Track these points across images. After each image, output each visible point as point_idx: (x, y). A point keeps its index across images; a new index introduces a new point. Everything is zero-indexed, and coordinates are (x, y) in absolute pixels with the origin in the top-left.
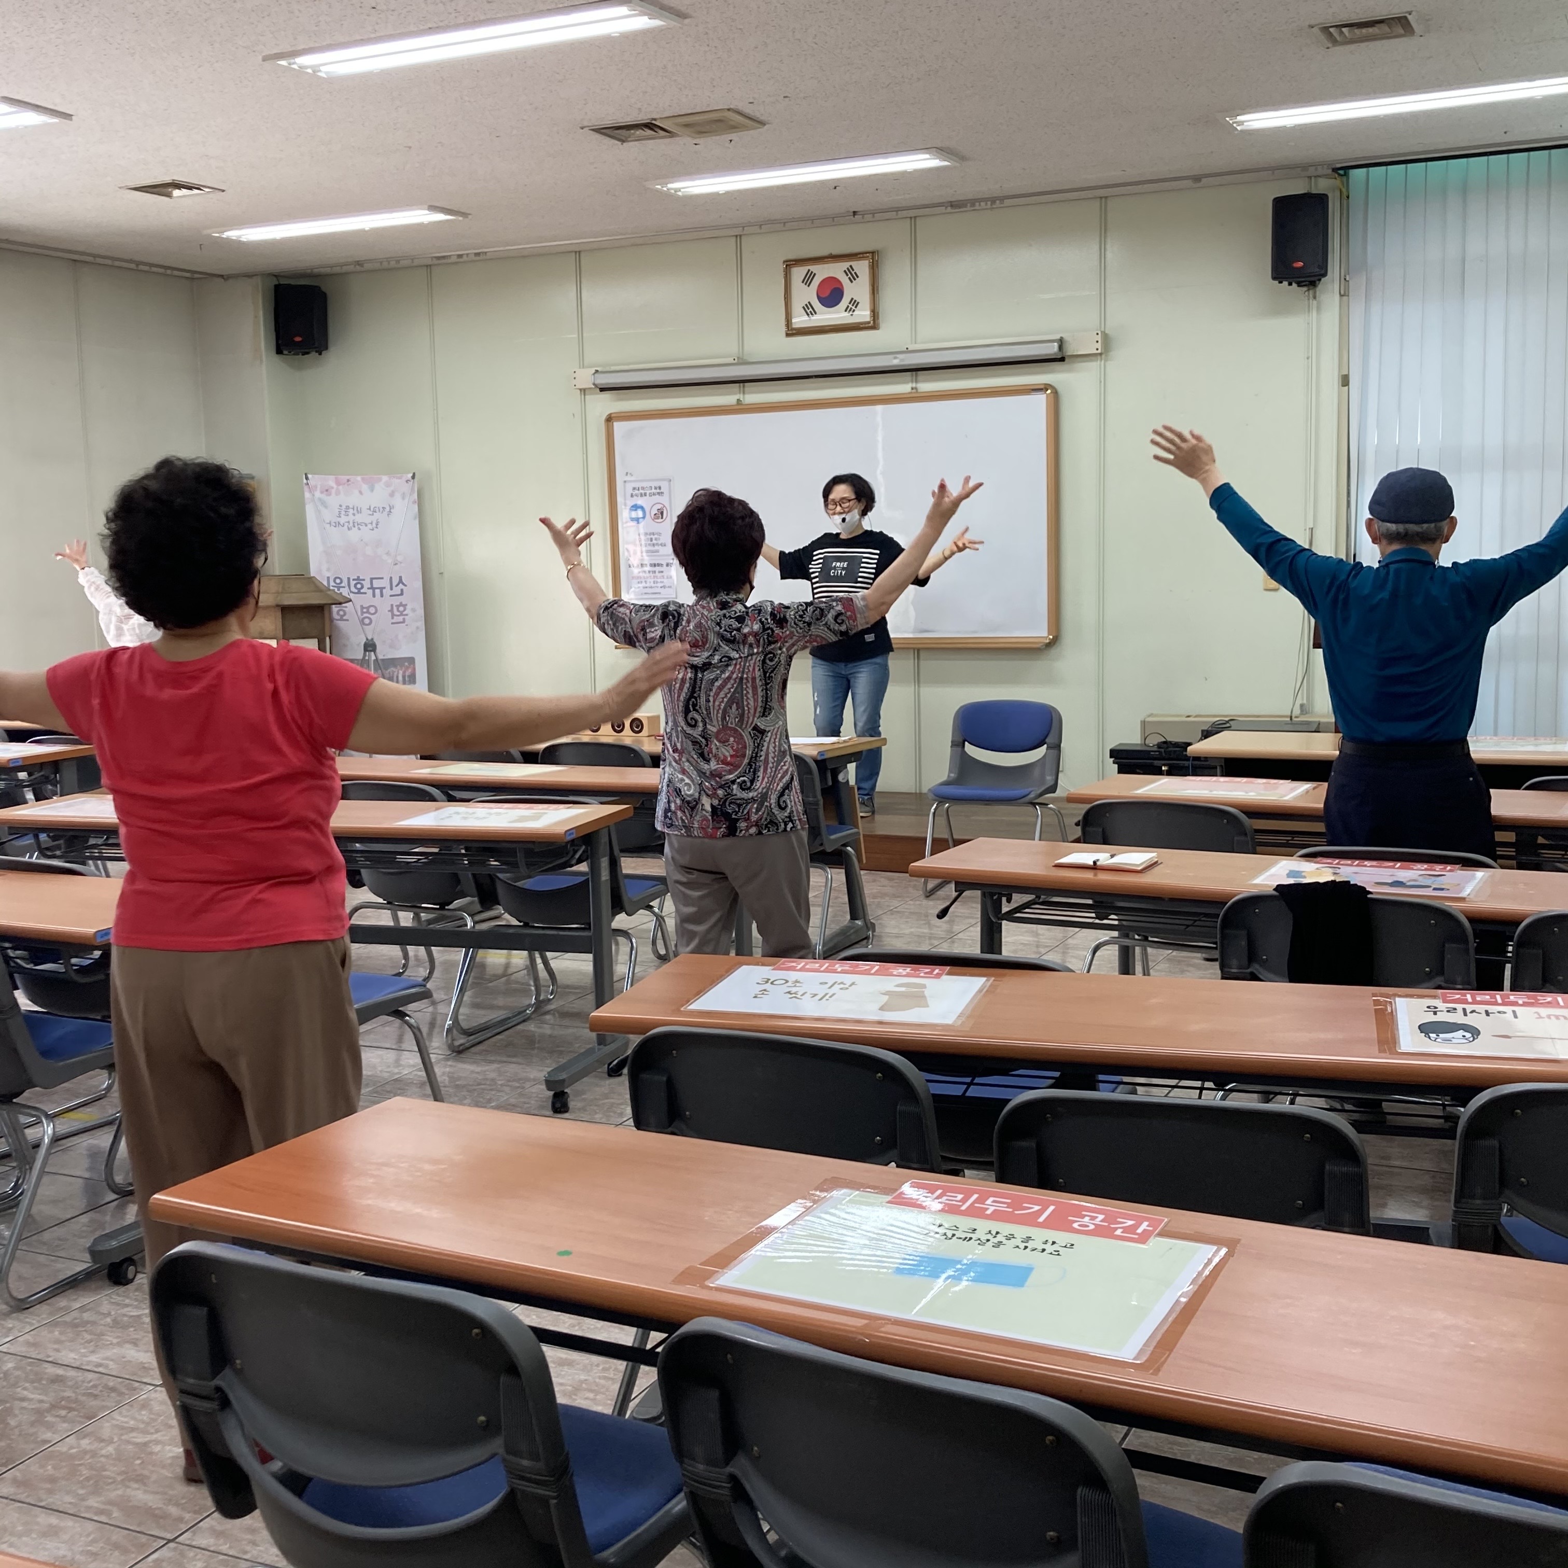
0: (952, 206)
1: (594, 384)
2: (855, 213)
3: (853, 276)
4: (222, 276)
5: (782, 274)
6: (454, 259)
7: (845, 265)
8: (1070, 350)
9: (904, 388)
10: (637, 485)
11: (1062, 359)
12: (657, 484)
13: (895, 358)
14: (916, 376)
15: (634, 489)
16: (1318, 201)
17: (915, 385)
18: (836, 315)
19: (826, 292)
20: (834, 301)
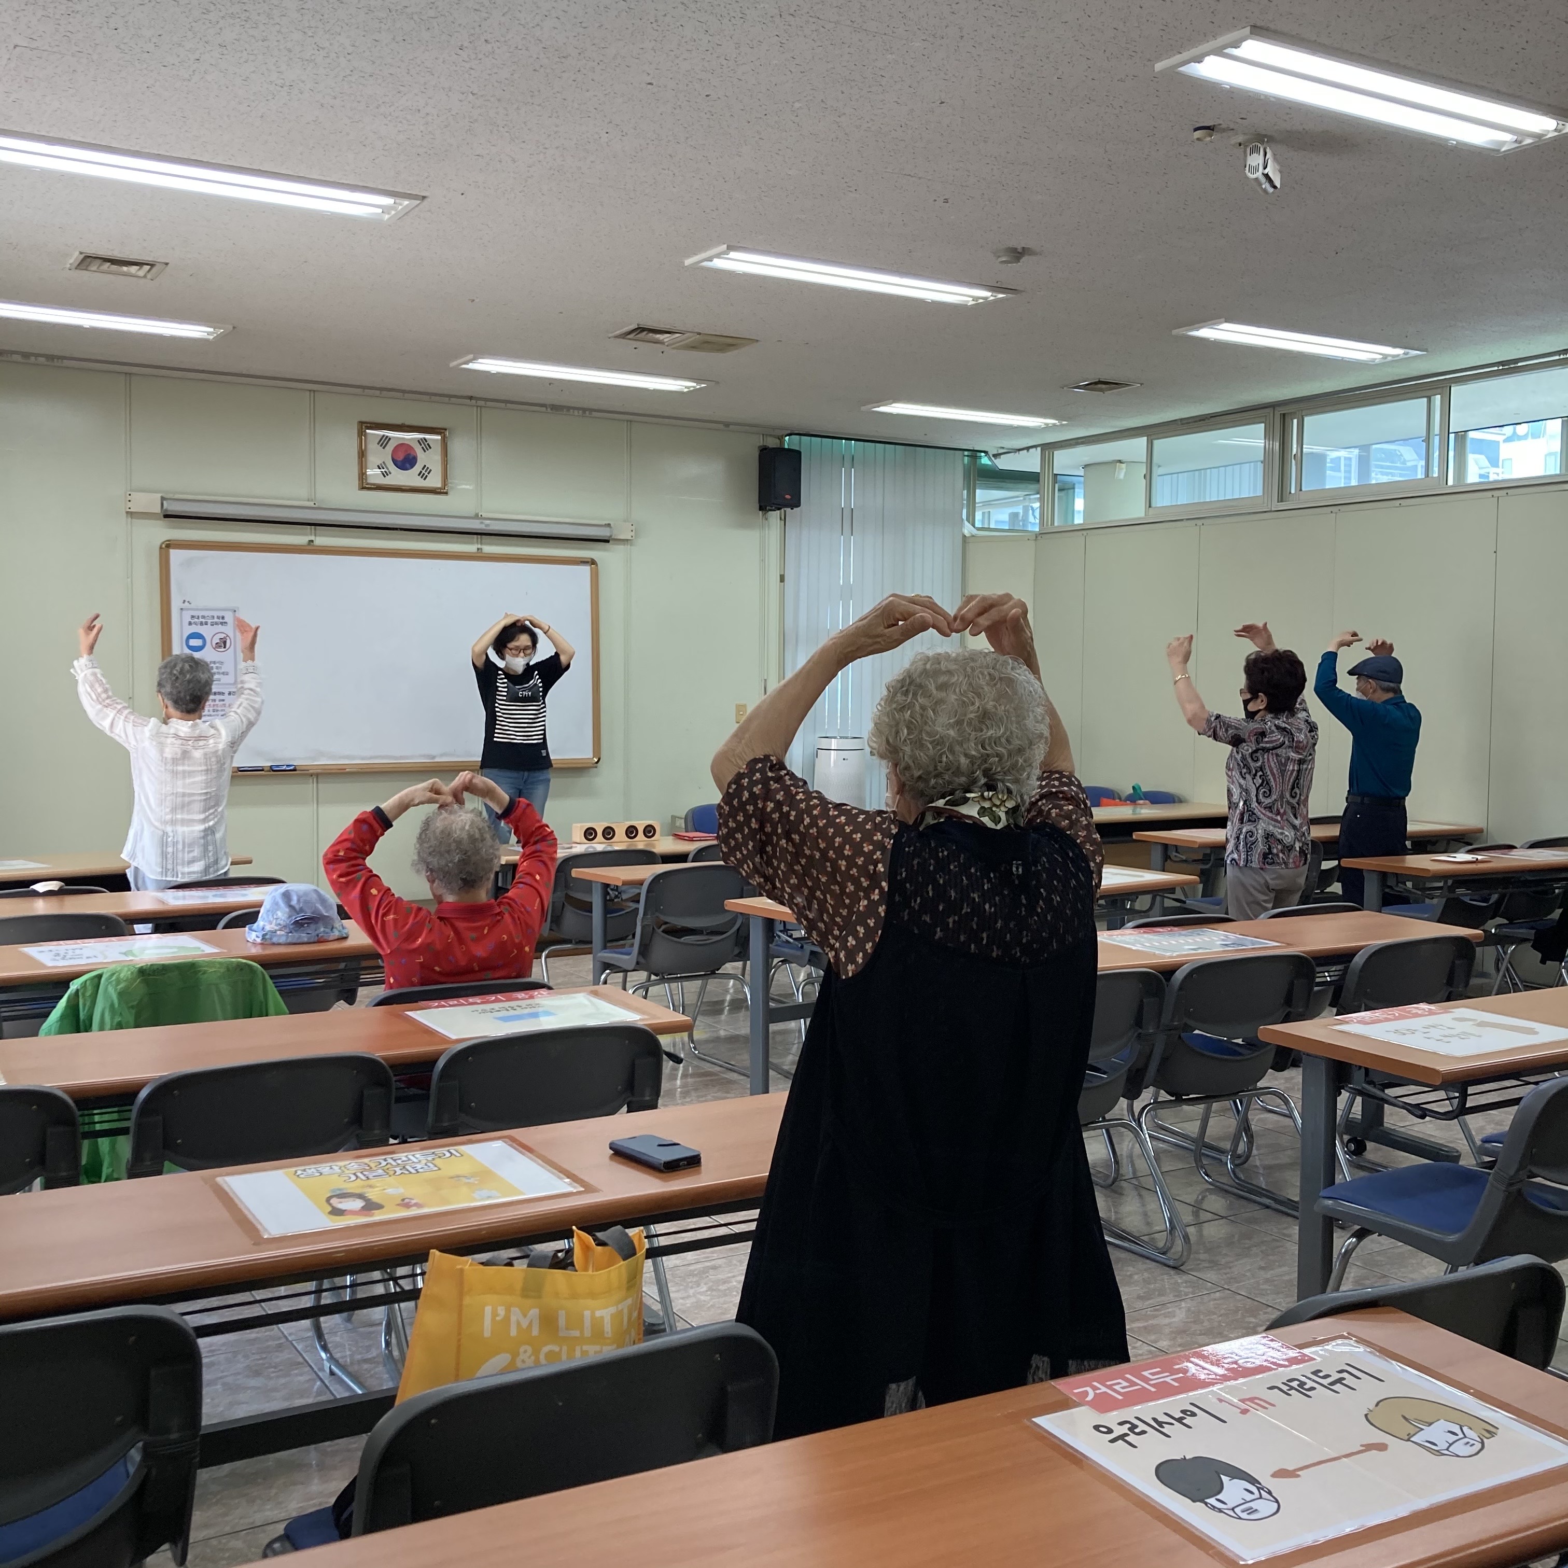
1: (160, 509)
3: (426, 446)
5: (357, 432)
7: (418, 436)
8: (614, 534)
9: (469, 548)
10: (196, 614)
11: (607, 541)
12: (221, 614)
14: (480, 539)
15: (193, 617)
16: (795, 456)
17: (479, 546)
18: (409, 478)
19: (400, 457)
20: (408, 465)
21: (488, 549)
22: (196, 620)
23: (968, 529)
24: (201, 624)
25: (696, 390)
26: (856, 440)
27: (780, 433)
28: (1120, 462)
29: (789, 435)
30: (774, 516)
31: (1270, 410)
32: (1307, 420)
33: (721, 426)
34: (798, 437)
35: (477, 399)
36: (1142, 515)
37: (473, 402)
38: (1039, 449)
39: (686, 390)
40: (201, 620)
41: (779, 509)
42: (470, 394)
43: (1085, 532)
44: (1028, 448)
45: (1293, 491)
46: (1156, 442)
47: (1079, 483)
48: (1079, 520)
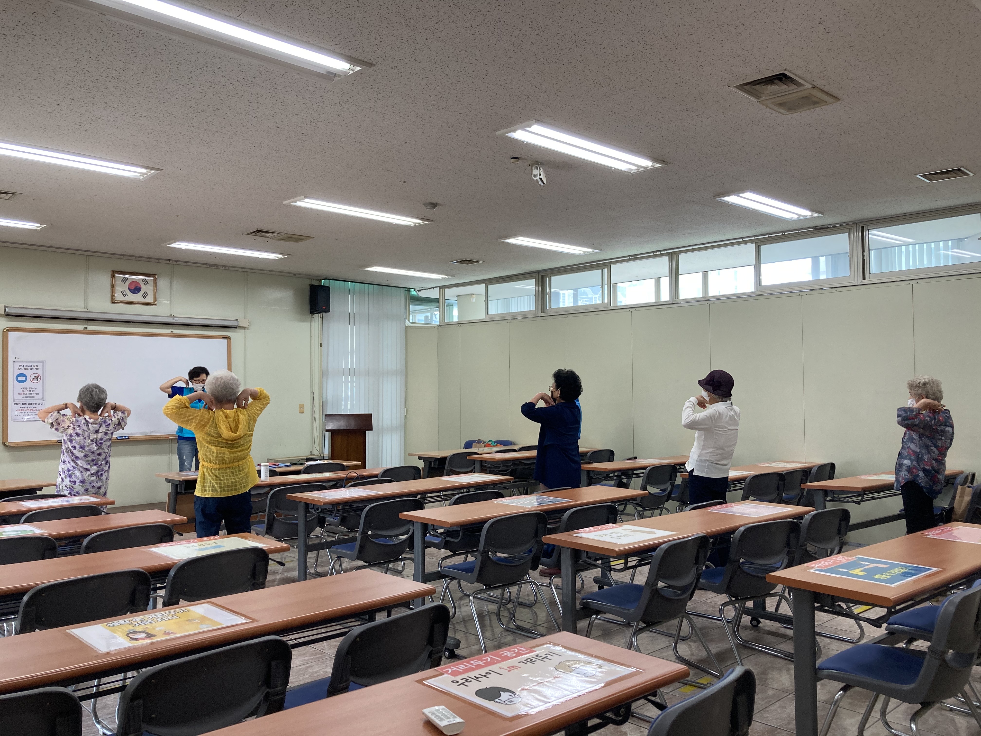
1: (3, 312)
3: (145, 282)
5: (110, 276)
7: (142, 277)
8: (239, 324)
9: (168, 331)
10: (22, 364)
11: (236, 328)
12: (36, 364)
14: (173, 327)
16: (327, 289)
17: (172, 330)
18: (137, 298)
19: (133, 287)
20: (136, 292)
21: (177, 331)
22: (22, 367)
23: (407, 323)
24: (25, 369)
25: (282, 259)
26: (355, 282)
27: (320, 279)
28: (473, 294)
29: (324, 279)
30: (317, 316)
31: (537, 274)
32: (552, 278)
33: (292, 275)
34: (328, 280)
35: (172, 261)
36: (485, 318)
37: (171, 262)
38: (438, 288)
39: (277, 258)
40: (24, 367)
41: (320, 313)
42: (169, 259)
43: (460, 325)
44: (433, 288)
45: (548, 308)
46: (489, 286)
47: (456, 303)
48: (455, 319)
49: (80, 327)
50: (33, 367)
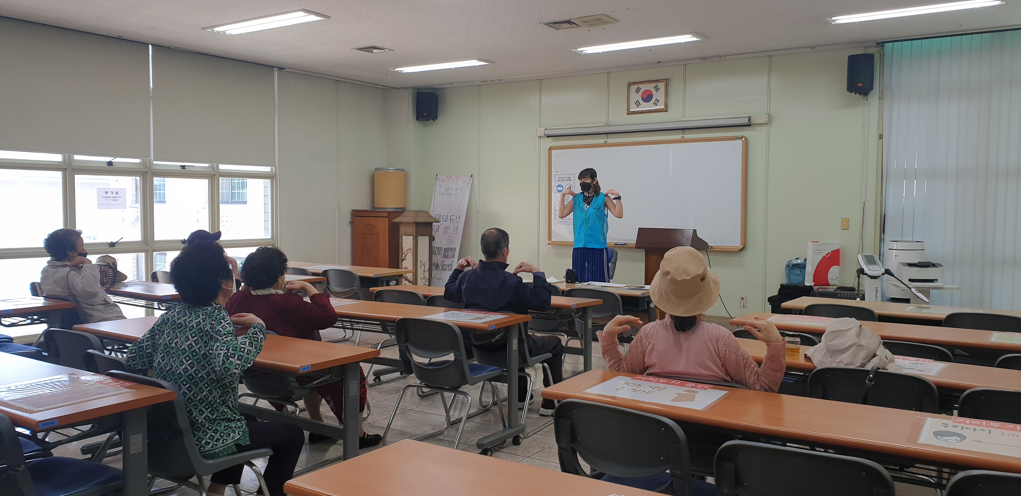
0: (702, 59)
1: (544, 134)
2: (659, 62)
3: (657, 89)
4: (396, 88)
5: (627, 88)
6: (489, 82)
7: (654, 85)
8: (753, 121)
9: (678, 136)
10: (560, 176)
11: (750, 125)
12: (569, 176)
13: (675, 124)
14: (684, 131)
15: (559, 178)
16: (870, 57)
17: (683, 136)
18: (649, 106)
19: (645, 96)
20: (649, 100)
21: (688, 136)
22: (560, 179)
24: (562, 181)
29: (881, 44)
40: (562, 179)
49: (600, 140)
50: (567, 179)
